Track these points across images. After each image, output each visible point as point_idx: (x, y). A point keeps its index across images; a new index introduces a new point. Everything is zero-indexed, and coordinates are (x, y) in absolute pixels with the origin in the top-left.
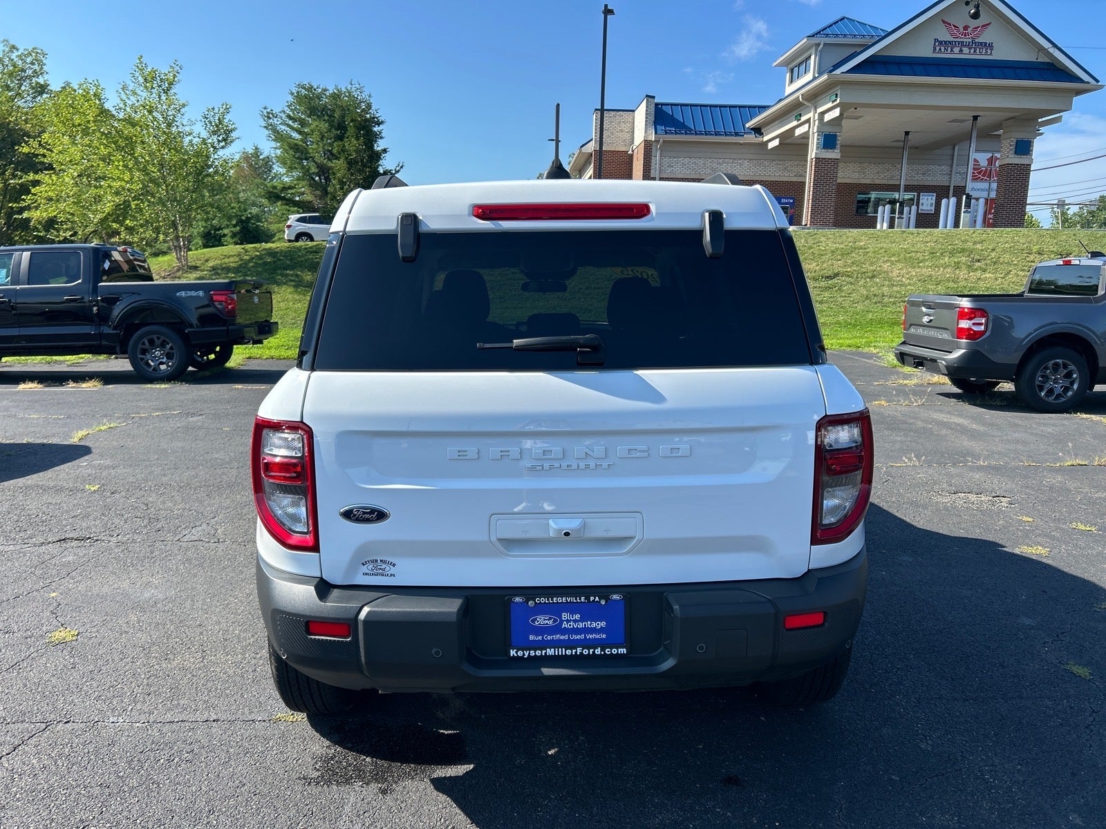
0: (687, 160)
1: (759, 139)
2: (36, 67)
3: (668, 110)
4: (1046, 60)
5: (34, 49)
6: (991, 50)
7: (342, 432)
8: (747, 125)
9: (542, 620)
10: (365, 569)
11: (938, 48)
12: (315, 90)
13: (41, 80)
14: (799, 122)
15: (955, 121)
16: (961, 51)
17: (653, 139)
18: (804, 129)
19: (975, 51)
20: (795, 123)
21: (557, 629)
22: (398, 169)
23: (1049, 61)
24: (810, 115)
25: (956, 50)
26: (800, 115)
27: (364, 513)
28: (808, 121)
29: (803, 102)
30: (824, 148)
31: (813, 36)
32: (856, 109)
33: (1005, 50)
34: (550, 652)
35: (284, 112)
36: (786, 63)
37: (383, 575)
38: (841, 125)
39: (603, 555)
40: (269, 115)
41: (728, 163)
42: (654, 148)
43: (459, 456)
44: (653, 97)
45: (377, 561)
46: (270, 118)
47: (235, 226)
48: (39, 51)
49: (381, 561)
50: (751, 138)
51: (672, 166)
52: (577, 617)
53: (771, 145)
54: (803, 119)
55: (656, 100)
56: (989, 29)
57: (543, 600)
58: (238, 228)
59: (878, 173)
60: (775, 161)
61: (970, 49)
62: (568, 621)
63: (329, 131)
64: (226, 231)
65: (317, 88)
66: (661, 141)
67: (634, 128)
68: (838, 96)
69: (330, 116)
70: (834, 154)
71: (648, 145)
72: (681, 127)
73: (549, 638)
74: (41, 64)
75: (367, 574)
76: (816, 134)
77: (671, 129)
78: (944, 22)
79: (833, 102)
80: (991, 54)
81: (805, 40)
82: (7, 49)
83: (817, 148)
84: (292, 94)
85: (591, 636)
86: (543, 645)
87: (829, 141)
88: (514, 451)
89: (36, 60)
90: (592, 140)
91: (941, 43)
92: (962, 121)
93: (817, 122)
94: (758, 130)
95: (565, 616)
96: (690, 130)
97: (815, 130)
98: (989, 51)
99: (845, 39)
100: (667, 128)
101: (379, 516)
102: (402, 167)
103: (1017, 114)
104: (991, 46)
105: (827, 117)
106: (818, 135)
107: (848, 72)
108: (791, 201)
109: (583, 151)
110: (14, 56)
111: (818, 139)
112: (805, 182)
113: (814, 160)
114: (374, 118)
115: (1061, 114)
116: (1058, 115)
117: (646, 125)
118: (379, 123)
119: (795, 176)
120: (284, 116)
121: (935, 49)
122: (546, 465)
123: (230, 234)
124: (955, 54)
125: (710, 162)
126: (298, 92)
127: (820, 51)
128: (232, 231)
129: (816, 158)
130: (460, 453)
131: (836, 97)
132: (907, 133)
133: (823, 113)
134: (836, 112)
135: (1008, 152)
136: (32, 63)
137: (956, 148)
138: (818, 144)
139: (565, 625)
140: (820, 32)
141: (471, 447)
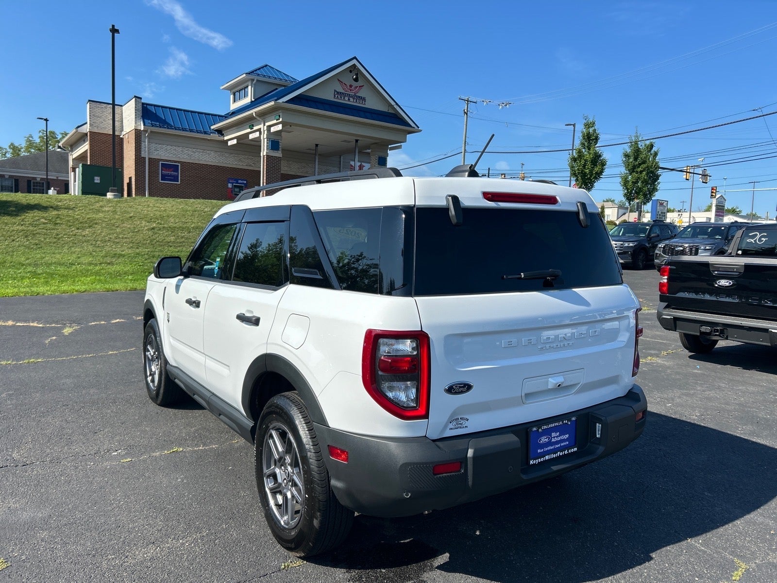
0: (169, 147)
1: (221, 138)
3: (153, 109)
4: (392, 112)
6: (365, 102)
7: (447, 335)
8: (212, 127)
9: (544, 440)
10: (451, 426)
11: (336, 96)
14: (252, 130)
15: (345, 141)
16: (349, 99)
17: (142, 129)
18: (257, 134)
19: (356, 101)
20: (249, 130)
21: (550, 443)
23: (394, 113)
24: (261, 126)
25: (347, 98)
26: (253, 126)
27: (460, 387)
28: (259, 130)
29: (257, 117)
30: (272, 149)
31: (249, 74)
32: (291, 126)
33: (372, 103)
34: (547, 457)
36: (230, 88)
37: (461, 428)
38: (281, 136)
39: (567, 395)
41: (199, 152)
42: (143, 136)
43: (509, 345)
44: (141, 98)
45: (458, 419)
49: (461, 418)
50: (216, 136)
51: (158, 151)
52: (558, 434)
53: (230, 143)
54: (255, 128)
55: (143, 101)
56: (363, 89)
57: (545, 427)
59: (299, 168)
60: (232, 154)
61: (354, 99)
62: (554, 437)
66: (149, 131)
67: (122, 118)
68: (281, 116)
70: (278, 154)
71: (138, 134)
72: (164, 123)
73: (546, 449)
75: (452, 429)
76: (266, 140)
77: (156, 123)
78: (339, 80)
79: (277, 120)
80: (365, 104)
81: (244, 75)
83: (267, 149)
85: (562, 444)
86: (543, 455)
87: (274, 144)
88: (534, 338)
90: (86, 123)
91: (338, 93)
92: (349, 142)
93: (266, 132)
94: (220, 132)
95: (553, 434)
96: (172, 126)
97: (265, 137)
98: (364, 102)
99: (269, 79)
100: (153, 122)
101: (467, 387)
103: (379, 141)
104: (364, 99)
105: (273, 129)
106: (267, 140)
107: (286, 102)
108: (245, 182)
109: (79, 131)
111: (267, 143)
112: (260, 171)
113: (265, 156)
115: (401, 144)
116: (399, 144)
117: (136, 118)
119: (246, 165)
121: (335, 96)
122: (547, 346)
124: (346, 101)
125: (187, 150)
127: (255, 84)
129: (267, 155)
130: (509, 343)
131: (279, 117)
132: (317, 145)
133: (269, 127)
134: (280, 127)
135: (375, 163)
137: (342, 157)
138: (267, 146)
139: (553, 440)
140: (253, 72)
141: (513, 339)
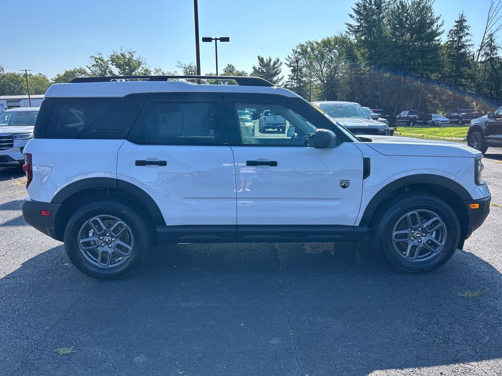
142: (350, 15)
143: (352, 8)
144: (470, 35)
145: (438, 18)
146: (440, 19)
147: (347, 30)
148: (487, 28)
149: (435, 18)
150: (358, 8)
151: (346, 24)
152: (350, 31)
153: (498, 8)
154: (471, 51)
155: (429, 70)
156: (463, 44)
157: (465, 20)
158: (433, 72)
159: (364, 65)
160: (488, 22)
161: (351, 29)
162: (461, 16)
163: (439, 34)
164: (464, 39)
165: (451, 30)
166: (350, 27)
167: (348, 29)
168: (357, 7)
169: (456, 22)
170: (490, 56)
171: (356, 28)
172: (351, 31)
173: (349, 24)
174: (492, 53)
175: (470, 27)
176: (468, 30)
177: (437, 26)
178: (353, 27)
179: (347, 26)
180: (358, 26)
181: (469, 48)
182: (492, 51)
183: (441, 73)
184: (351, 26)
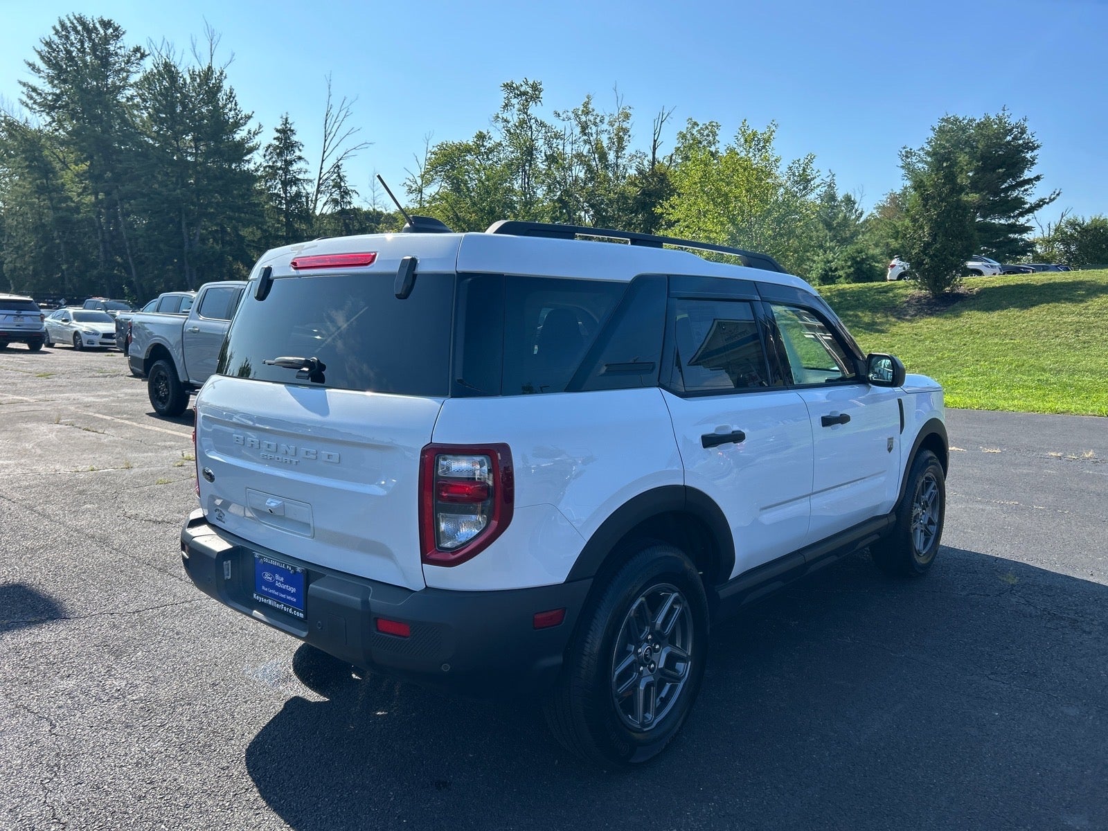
2: (711, 138)
5: (710, 123)
9: (268, 577)
12: (960, 122)
13: (713, 149)
22: (1053, 196)
35: (923, 149)
40: (909, 154)
46: (909, 157)
47: (849, 267)
48: (714, 124)
52: (282, 579)
58: (852, 269)
63: (970, 163)
64: (841, 273)
65: (963, 120)
69: (972, 147)
74: (715, 134)
82: (690, 126)
84: (934, 129)
89: (711, 132)
102: (1058, 195)
110: (694, 132)
114: (1028, 143)
118: (1033, 149)
120: (921, 153)
123: (844, 275)
126: (940, 128)
128: (846, 273)
136: (708, 135)
142: (30, 65)
143: (35, 49)
144: (305, 160)
145: (248, 117)
146: (251, 119)
147: (25, 99)
148: (324, 152)
149: (243, 116)
150: (49, 53)
151: (20, 82)
152: (32, 101)
153: (340, 118)
154: (309, 191)
155: (239, 220)
156: (295, 177)
157: (292, 131)
158: (247, 224)
159: (80, 191)
160: (326, 140)
161: (37, 97)
162: (284, 120)
163: (251, 150)
164: (295, 167)
165: (269, 146)
166: (34, 94)
167: (28, 97)
168: (46, 49)
169: (278, 131)
170: (341, 206)
171: (50, 98)
172: (35, 102)
173: (30, 84)
174: (343, 202)
175: (303, 146)
176: (300, 150)
177: (249, 132)
178: (40, 94)
179: (25, 89)
180: (54, 94)
181: (305, 185)
182: (342, 197)
183: (261, 229)
184: (34, 90)
